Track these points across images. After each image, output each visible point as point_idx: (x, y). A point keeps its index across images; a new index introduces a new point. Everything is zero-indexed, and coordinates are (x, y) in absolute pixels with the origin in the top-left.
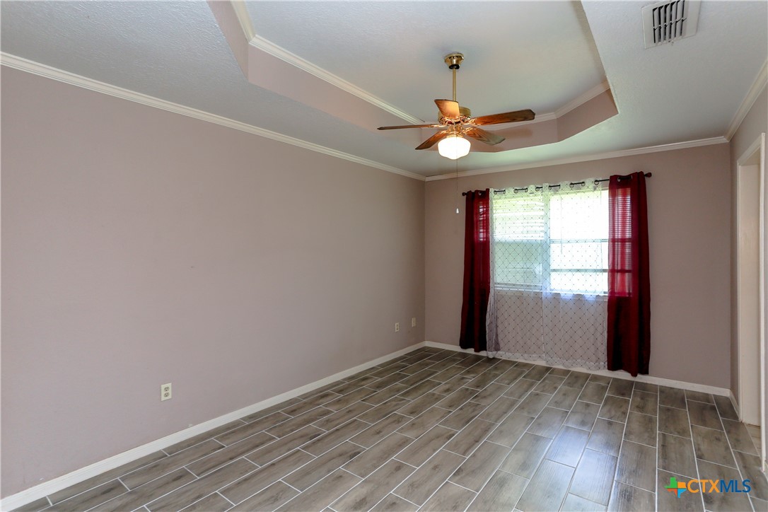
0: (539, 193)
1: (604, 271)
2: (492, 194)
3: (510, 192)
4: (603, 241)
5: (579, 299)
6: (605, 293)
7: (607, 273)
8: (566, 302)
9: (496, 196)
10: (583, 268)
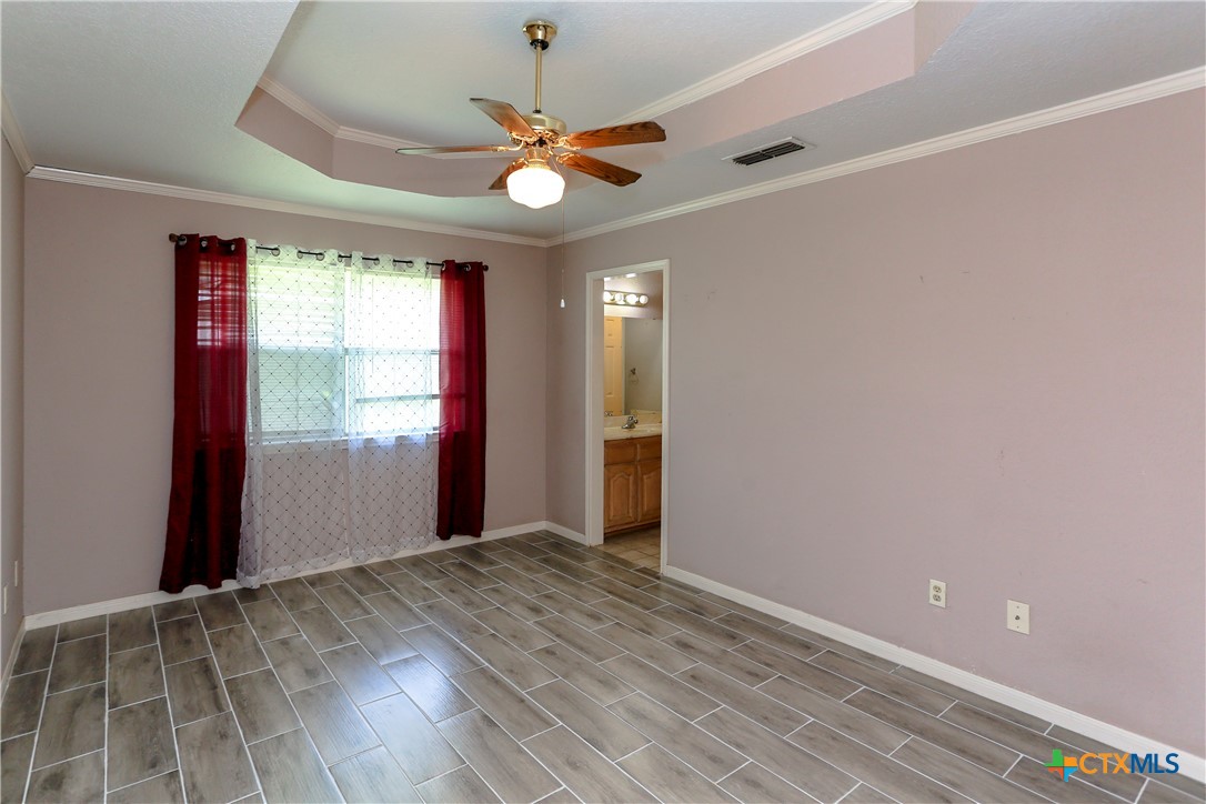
0: (342, 265)
1: (434, 397)
2: (250, 252)
3: (287, 254)
4: (433, 352)
5: (402, 442)
6: (434, 429)
7: (439, 400)
8: (385, 450)
9: (258, 258)
10: (408, 394)
